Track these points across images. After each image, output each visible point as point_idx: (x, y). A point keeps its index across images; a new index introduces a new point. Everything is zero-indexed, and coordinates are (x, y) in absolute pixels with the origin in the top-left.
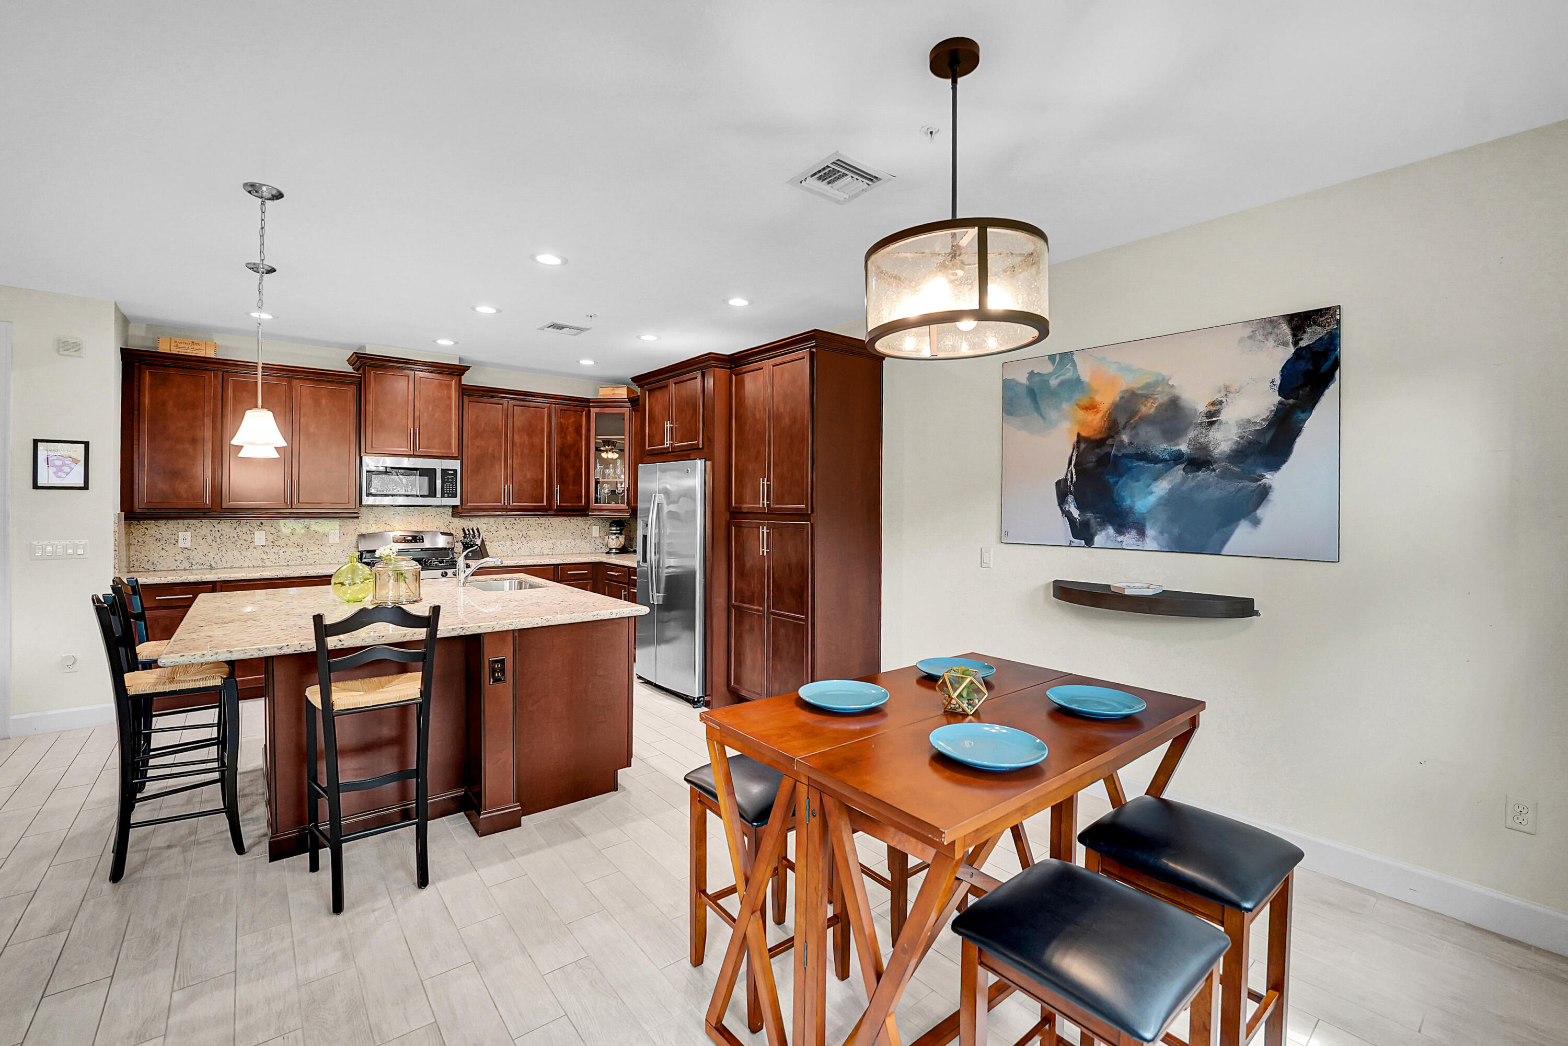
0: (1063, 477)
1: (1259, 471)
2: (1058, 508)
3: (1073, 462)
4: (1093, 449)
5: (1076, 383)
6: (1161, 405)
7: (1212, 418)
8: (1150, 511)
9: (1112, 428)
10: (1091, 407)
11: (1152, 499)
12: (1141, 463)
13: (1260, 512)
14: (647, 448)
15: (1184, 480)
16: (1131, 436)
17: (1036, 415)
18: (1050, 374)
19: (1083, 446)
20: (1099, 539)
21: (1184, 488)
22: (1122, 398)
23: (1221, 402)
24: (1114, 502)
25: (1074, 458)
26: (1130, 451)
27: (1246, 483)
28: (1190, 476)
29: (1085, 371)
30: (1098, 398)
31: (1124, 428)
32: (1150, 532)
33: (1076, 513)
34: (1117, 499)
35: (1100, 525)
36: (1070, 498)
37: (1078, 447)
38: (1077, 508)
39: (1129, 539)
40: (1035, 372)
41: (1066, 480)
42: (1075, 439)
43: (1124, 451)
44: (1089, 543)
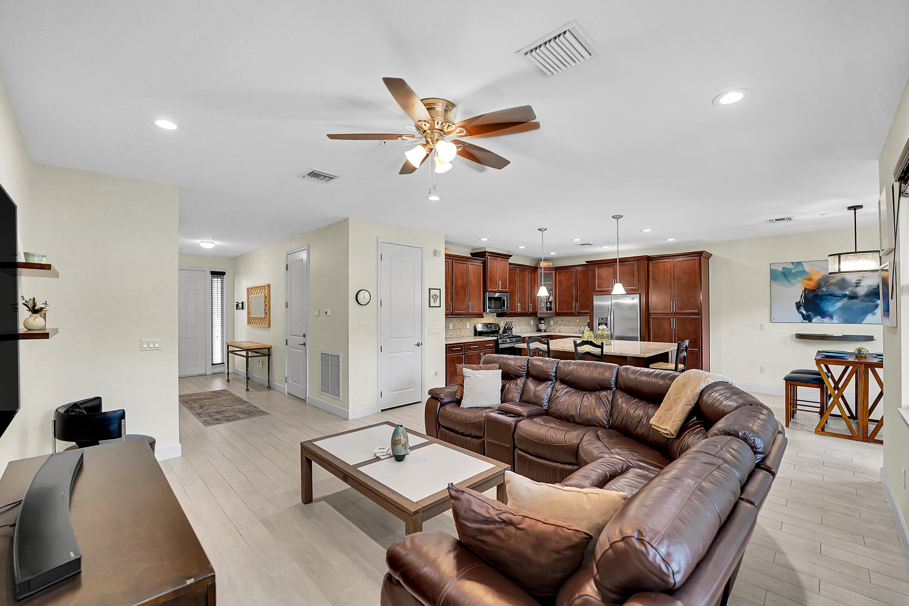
0: (799, 301)
1: (875, 300)
2: (797, 311)
3: (803, 296)
4: (811, 292)
5: (804, 272)
6: (838, 280)
7: (858, 284)
8: (834, 311)
9: (819, 286)
10: (810, 279)
11: (835, 308)
12: (831, 297)
13: (875, 311)
14: (597, 289)
15: (847, 303)
16: (827, 289)
17: (786, 281)
18: (793, 268)
19: (807, 291)
20: (813, 320)
21: (848, 304)
22: (822, 277)
23: (861, 280)
24: (820, 309)
25: (803, 295)
26: (826, 293)
27: (871, 303)
28: (850, 301)
29: (807, 268)
30: (813, 277)
31: (824, 286)
32: (835, 317)
33: (804, 312)
34: (821, 308)
35: (815, 316)
36: (802, 308)
37: (805, 292)
38: (805, 311)
39: (827, 320)
40: (786, 267)
41: (800, 302)
42: (804, 289)
43: (824, 293)
44: (810, 321)
